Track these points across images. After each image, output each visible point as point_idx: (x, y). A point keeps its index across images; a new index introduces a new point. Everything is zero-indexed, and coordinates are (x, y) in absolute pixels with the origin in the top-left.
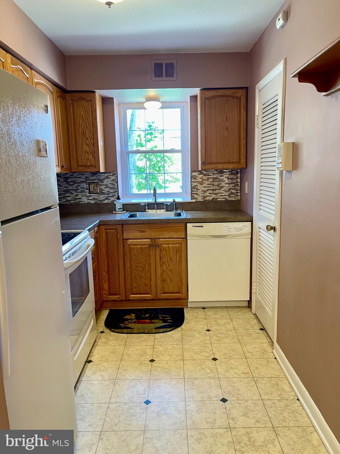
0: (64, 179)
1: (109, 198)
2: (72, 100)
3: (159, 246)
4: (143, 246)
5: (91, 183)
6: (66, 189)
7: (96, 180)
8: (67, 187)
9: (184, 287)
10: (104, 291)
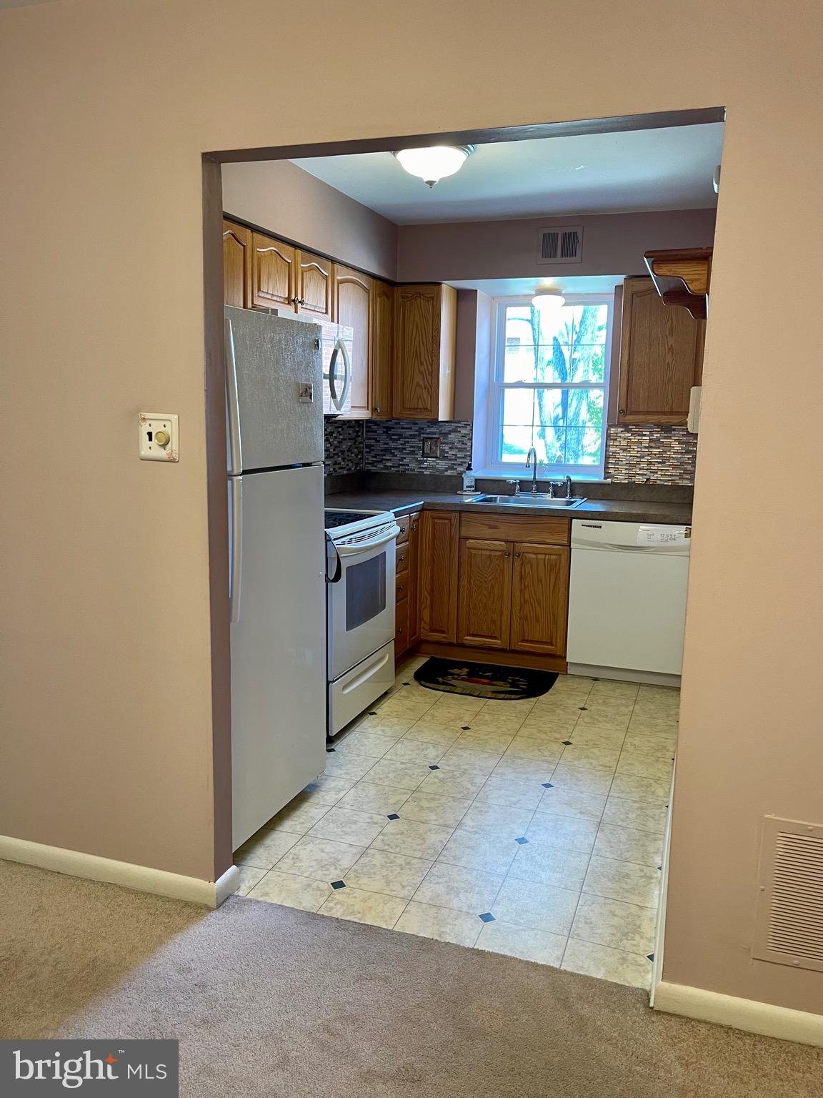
0: (385, 430)
1: (455, 467)
2: (403, 297)
3: (519, 556)
4: (493, 553)
5: (426, 438)
6: (386, 446)
7: (435, 434)
8: (388, 444)
9: (560, 633)
10: (423, 622)
